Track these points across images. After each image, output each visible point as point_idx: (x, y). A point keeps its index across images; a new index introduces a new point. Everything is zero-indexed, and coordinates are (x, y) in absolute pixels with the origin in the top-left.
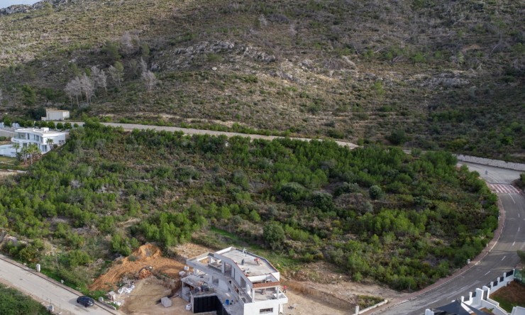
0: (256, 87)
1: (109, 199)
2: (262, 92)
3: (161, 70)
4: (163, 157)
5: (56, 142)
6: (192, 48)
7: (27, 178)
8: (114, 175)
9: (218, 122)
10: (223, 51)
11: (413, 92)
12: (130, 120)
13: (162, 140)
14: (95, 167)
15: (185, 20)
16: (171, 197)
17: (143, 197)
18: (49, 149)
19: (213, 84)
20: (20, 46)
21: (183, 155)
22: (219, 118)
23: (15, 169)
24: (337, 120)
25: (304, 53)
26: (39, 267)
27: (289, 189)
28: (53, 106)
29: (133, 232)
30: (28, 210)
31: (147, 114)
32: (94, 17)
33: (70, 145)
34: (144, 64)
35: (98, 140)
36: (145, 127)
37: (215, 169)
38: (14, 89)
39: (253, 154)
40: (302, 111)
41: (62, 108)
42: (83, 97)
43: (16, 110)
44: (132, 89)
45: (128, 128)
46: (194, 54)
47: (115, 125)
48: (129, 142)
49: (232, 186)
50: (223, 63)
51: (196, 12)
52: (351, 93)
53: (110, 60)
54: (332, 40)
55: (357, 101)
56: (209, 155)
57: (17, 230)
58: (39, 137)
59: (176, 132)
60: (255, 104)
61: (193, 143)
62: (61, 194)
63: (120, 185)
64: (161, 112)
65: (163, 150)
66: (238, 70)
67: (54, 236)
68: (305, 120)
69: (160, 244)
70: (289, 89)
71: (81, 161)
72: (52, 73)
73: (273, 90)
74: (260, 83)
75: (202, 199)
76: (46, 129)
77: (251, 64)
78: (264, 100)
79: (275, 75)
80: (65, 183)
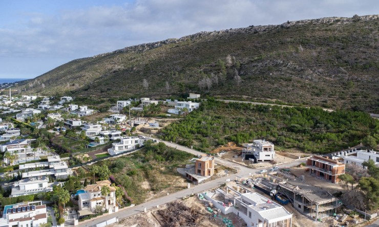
0: (290, 83)
1: (217, 128)
2: (293, 86)
3: (245, 75)
4: (242, 114)
5: (195, 107)
6: (261, 64)
7: (184, 120)
8: (220, 120)
9: (269, 99)
10: (277, 65)
11: (375, 86)
12: (228, 98)
13: (242, 106)
14: (212, 117)
15: (260, 47)
16: (243, 129)
17: (231, 128)
18: (192, 110)
19: (269, 82)
20: (175, 62)
21: (250, 113)
22: (269, 98)
23: (178, 118)
24: (329, 100)
25: (320, 66)
26: (192, 147)
27: (294, 127)
28: (192, 92)
29: (226, 139)
30: (186, 130)
31: (236, 96)
32: (213, 46)
33: (201, 108)
34: (237, 72)
35: (214, 106)
36: (235, 101)
37: (264, 119)
38: (174, 84)
39: (282, 113)
40: (312, 95)
41: (196, 93)
42: (207, 88)
43: (175, 94)
44: (230, 84)
45: (227, 101)
46: (262, 67)
47: (221, 100)
48: (227, 107)
49: (269, 125)
50: (276, 71)
51: (267, 43)
52: (342, 86)
53: (220, 70)
54: (337, 59)
55: (343, 91)
56: (262, 113)
57: (183, 137)
58: (187, 105)
59: (248, 103)
60: (288, 91)
61: (255, 108)
62: (198, 126)
63: (222, 124)
64: (243, 95)
65: (242, 111)
66: (283, 75)
67: (196, 139)
68: (312, 99)
69: (236, 142)
70: (307, 84)
71: (206, 114)
72: (191, 76)
73: (299, 85)
74: (293, 81)
75: (256, 129)
76: (191, 102)
77: (290, 72)
78: (293, 90)
79: (302, 77)
80: (199, 122)
